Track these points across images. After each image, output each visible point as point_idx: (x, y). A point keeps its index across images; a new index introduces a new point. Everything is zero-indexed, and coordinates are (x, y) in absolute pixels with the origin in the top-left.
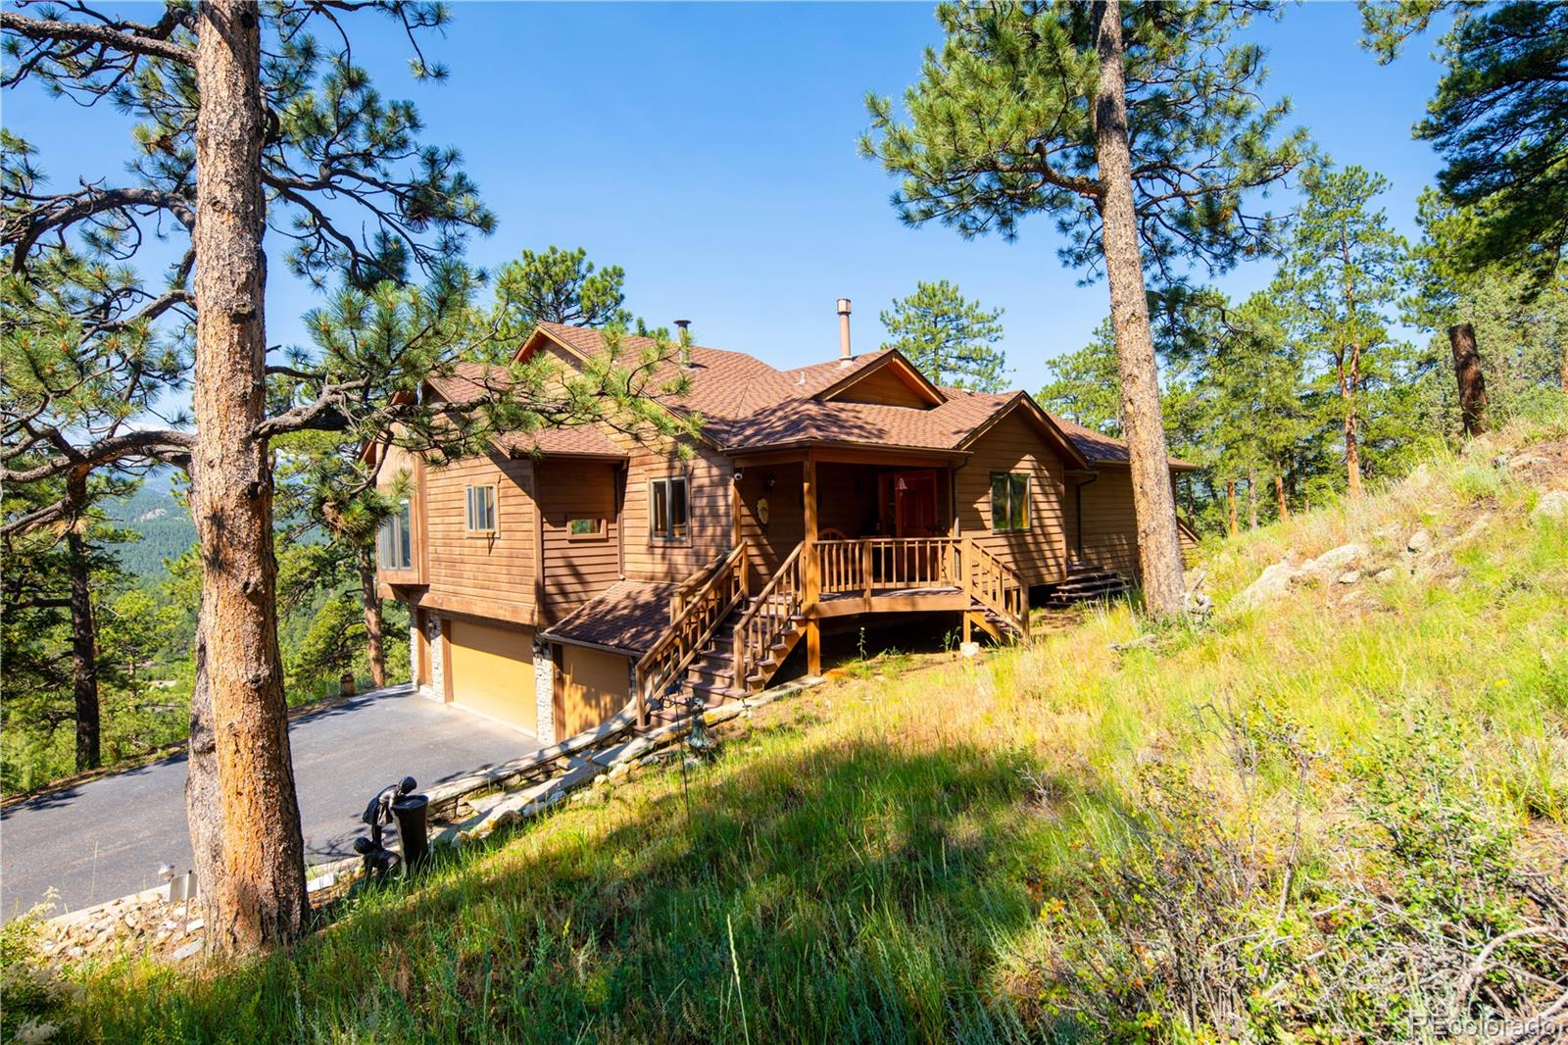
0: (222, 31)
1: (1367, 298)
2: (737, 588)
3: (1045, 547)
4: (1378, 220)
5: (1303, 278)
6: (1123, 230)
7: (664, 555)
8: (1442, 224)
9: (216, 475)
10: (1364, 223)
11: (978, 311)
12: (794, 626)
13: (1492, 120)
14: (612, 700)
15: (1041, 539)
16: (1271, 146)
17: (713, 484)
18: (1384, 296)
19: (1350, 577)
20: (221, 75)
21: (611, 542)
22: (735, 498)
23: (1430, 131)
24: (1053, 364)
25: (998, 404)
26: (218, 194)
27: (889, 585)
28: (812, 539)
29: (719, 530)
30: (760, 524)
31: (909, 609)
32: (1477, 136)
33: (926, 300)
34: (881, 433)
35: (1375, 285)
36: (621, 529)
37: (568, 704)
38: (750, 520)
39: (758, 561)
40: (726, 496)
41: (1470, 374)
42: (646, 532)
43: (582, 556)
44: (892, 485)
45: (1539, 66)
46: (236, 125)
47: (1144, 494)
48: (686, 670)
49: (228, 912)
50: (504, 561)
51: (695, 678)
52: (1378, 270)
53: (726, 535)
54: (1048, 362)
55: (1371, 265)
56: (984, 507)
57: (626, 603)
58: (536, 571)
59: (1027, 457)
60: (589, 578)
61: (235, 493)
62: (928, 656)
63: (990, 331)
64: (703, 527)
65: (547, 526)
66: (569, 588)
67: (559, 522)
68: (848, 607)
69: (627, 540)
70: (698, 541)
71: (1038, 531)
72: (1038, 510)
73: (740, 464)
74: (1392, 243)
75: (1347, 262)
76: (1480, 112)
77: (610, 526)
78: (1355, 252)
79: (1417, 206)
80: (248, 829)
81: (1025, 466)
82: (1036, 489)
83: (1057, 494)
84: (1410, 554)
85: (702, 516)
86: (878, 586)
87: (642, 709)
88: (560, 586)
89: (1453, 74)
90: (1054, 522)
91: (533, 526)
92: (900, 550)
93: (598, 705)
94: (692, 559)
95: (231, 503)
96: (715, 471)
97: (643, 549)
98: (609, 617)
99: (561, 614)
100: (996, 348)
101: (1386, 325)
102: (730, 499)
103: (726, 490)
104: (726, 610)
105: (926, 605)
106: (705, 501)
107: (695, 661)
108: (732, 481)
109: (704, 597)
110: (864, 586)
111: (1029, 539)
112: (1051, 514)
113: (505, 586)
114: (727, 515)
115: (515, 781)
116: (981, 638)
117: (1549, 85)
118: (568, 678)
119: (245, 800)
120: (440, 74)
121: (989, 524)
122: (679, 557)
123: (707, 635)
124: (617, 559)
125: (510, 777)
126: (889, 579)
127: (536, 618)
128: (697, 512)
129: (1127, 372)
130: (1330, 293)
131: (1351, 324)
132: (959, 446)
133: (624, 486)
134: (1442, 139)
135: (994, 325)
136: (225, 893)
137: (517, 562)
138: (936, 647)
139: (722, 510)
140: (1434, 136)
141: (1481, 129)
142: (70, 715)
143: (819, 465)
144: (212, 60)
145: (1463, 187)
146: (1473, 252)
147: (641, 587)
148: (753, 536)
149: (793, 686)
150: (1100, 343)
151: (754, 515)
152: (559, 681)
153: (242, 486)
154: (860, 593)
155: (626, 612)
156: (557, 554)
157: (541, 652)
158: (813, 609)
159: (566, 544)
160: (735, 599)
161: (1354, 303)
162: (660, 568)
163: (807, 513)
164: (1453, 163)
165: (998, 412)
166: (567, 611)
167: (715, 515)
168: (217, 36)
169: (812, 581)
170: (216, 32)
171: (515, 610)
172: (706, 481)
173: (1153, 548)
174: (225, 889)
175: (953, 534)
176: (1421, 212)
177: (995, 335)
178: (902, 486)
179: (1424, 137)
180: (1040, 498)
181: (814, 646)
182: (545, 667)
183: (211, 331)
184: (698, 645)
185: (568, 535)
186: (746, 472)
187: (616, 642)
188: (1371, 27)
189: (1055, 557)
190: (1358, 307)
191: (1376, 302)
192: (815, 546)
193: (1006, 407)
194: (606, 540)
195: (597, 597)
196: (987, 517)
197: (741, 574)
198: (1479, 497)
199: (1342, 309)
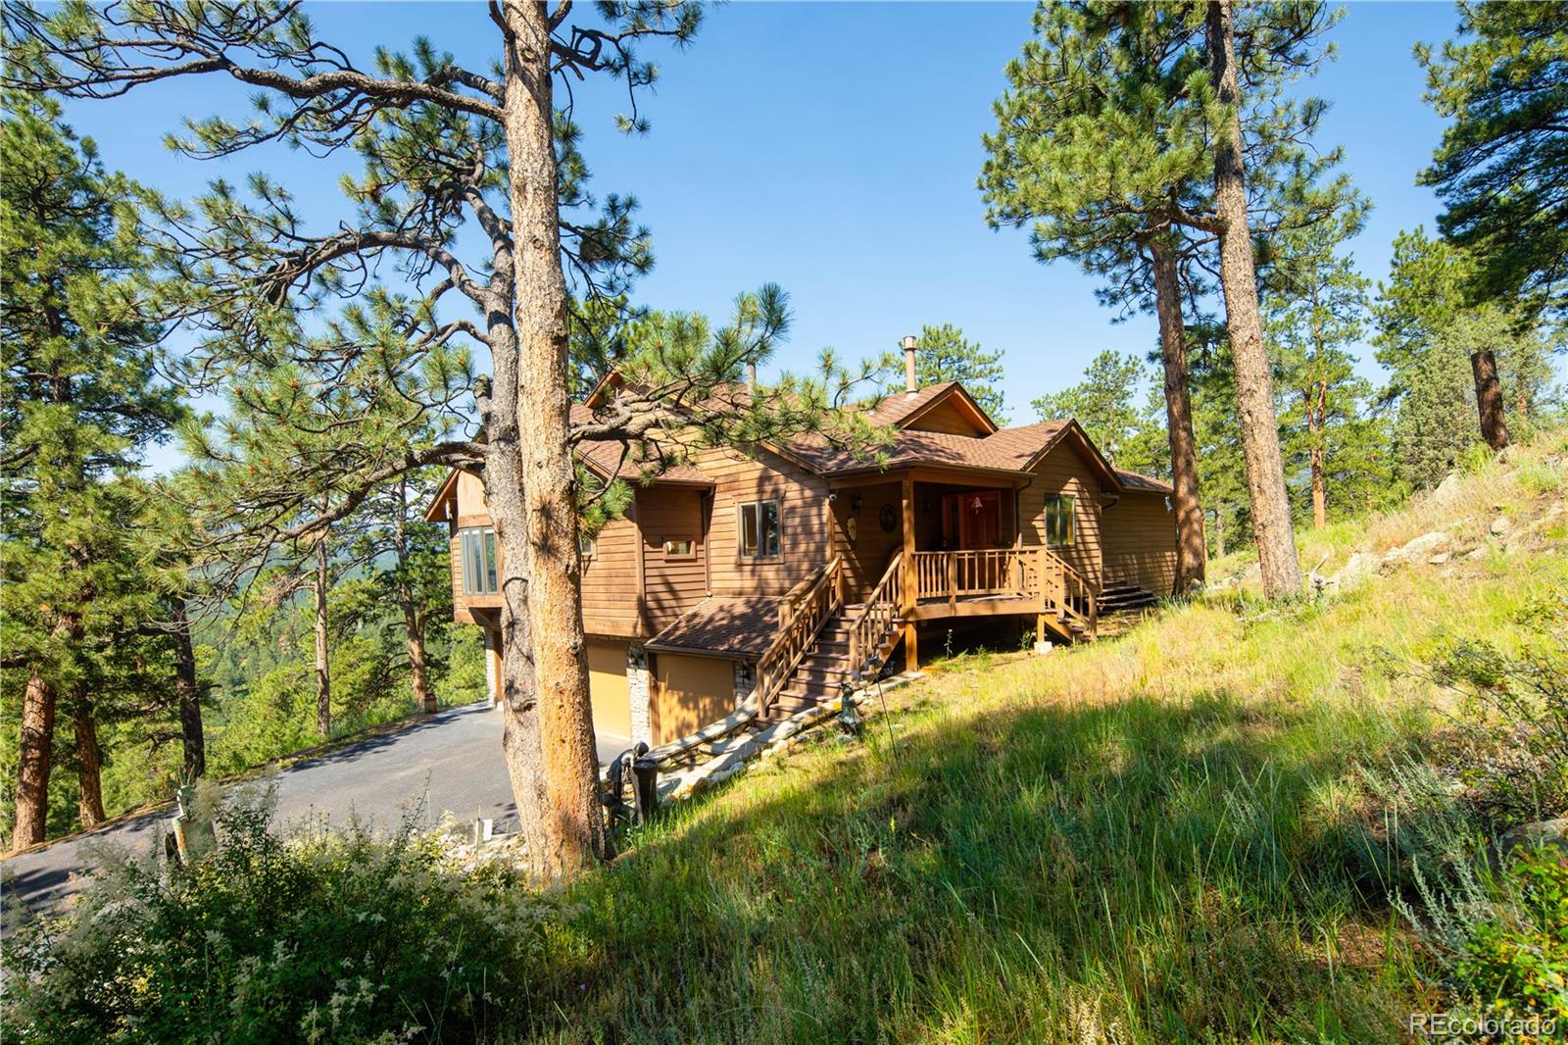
0: (531, 90)
1: (1334, 338)
2: (834, 598)
3: (1086, 562)
4: (1346, 264)
5: (1275, 319)
6: (1242, 264)
7: (753, 572)
8: (1416, 266)
9: (545, 473)
10: (1333, 267)
11: (979, 353)
12: (895, 627)
13: (1491, 167)
14: (711, 702)
15: (1084, 554)
16: (1320, 187)
17: (806, 505)
18: (1350, 336)
19: (1439, 559)
20: (532, 129)
21: (699, 562)
22: (829, 519)
23: (1433, 178)
24: (1037, 404)
25: (1051, 431)
26: (536, 233)
27: (972, 592)
28: (910, 549)
29: (812, 547)
30: (850, 541)
31: (989, 613)
32: (1477, 182)
33: (931, 343)
34: (960, 457)
35: (1342, 325)
36: (708, 550)
37: (663, 708)
38: (843, 537)
39: (848, 573)
40: (820, 515)
41: (1490, 395)
42: (735, 552)
43: (677, 574)
44: (969, 504)
45: (1539, 116)
46: (545, 173)
47: (1262, 491)
48: (796, 669)
49: (554, 840)
50: (601, 581)
51: (804, 676)
52: (1345, 312)
53: (820, 550)
54: (1033, 403)
55: (1338, 307)
56: (1039, 524)
57: (721, 615)
58: (639, 588)
59: (1073, 480)
60: (682, 595)
61: (559, 489)
62: (1006, 655)
63: (991, 371)
64: (795, 544)
65: (648, 548)
66: (666, 604)
67: (657, 543)
68: (938, 611)
69: (713, 560)
70: (790, 558)
71: (1081, 547)
72: (1081, 528)
73: (835, 486)
74: (1360, 286)
75: (1316, 304)
76: (1478, 160)
77: (699, 547)
78: (1324, 294)
79: (1393, 250)
80: (569, 773)
81: (1071, 487)
82: (1080, 510)
83: (1096, 514)
84: (1496, 538)
85: (795, 535)
86: (961, 593)
87: (763, 702)
88: (658, 601)
89: (1460, 125)
90: (1093, 539)
91: (636, 547)
92: (982, 561)
93: (696, 707)
94: (784, 574)
95: (556, 497)
96: (808, 493)
97: (731, 567)
98: (709, 627)
99: (660, 627)
100: (996, 388)
101: (1351, 363)
102: (825, 518)
103: (820, 509)
104: (826, 617)
105: (1003, 609)
106: (797, 520)
107: (802, 662)
108: (827, 501)
109: (809, 604)
110: (950, 592)
111: (1074, 554)
112: (1091, 532)
113: (602, 604)
114: (821, 532)
115: (668, 763)
116: (1053, 637)
117: (1545, 134)
118: (663, 686)
119: (567, 746)
120: (643, 128)
121: (1044, 540)
122: (769, 573)
123: (812, 637)
124: (704, 578)
125: (664, 760)
126: (972, 587)
127: (639, 630)
128: (789, 531)
129: (1245, 387)
130: (1300, 333)
131: (1320, 362)
132: (1025, 468)
133: (710, 510)
134: (1443, 186)
135: (995, 366)
136: (550, 823)
137: (617, 581)
138: (1014, 647)
139: (816, 528)
140: (1436, 182)
141: (1481, 176)
142: (177, 736)
143: (916, 484)
144: (523, 115)
145: (1458, 231)
146: (1474, 289)
147: (732, 601)
148: (844, 551)
149: (898, 680)
150: (1090, 382)
151: (846, 533)
152: (655, 689)
153: (564, 483)
154: (945, 599)
155: (725, 622)
156: (655, 572)
157: (636, 663)
158: (912, 611)
159: (662, 564)
160: (832, 606)
161: (1322, 342)
162: (749, 583)
163: (906, 526)
164: (1452, 208)
165: (1054, 438)
166: (665, 624)
167: (808, 531)
168: (527, 94)
169: (910, 587)
170: (526, 91)
171: (615, 625)
172: (799, 503)
173: (1271, 537)
174: (551, 821)
175: (1017, 546)
176: (1397, 255)
177: (996, 375)
178: (978, 504)
179: (1427, 183)
180: (1083, 517)
181: (912, 644)
182: (641, 677)
183: (537, 351)
184: (805, 647)
185: (664, 556)
186: (840, 493)
187: (726, 647)
188: (1434, 84)
189: (1094, 571)
190: (1326, 346)
191: (1343, 341)
192: (914, 556)
193: (1060, 434)
194: (695, 560)
195: (690, 611)
196: (1042, 533)
197: (836, 584)
198: (1544, 491)
199: (1311, 349)
